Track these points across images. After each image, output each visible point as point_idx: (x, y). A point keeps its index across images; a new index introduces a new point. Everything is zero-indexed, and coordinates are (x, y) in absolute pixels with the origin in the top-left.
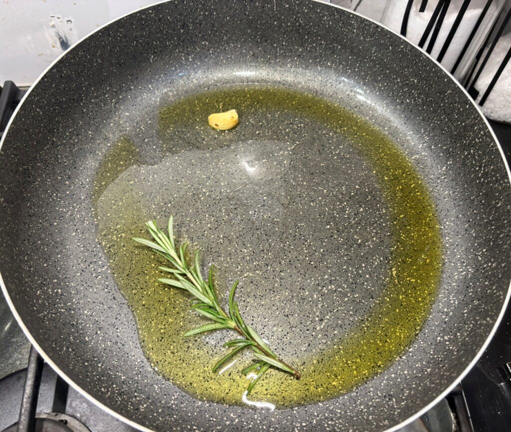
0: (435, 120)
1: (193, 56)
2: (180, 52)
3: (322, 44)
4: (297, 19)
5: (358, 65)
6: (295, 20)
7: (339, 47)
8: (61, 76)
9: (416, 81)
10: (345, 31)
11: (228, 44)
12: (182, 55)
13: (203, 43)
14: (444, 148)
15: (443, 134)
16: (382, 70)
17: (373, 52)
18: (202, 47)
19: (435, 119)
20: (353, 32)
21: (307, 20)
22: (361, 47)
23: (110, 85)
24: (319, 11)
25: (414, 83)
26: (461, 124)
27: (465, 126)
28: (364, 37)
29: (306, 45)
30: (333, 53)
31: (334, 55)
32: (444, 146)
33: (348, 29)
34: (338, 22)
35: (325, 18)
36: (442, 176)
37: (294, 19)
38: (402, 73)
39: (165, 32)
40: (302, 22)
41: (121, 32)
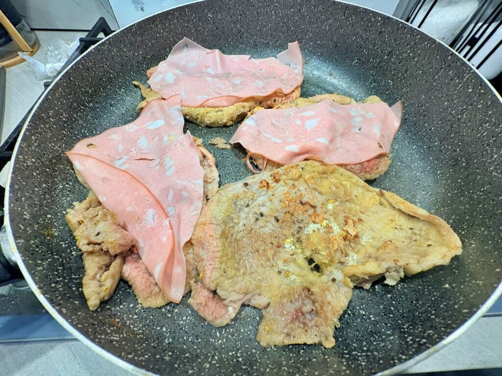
0: (428, 288)
1: (376, 85)
2: (372, 75)
3: (455, 151)
4: (464, 111)
5: (456, 192)
6: (462, 111)
7: (464, 164)
8: (300, 10)
9: (473, 246)
10: (487, 150)
11: (401, 97)
12: (371, 78)
13: (390, 81)
14: (392, 308)
15: (412, 302)
16: (466, 213)
17: (482, 189)
18: (387, 83)
19: (430, 288)
20: (493, 157)
21: (471, 117)
22: (479, 177)
23: (322, 53)
24: (490, 112)
25: (470, 246)
26: (432, 315)
27: (429, 319)
28: (495, 169)
29: (445, 143)
30: (453, 166)
31: (451, 169)
32: (394, 307)
33: (492, 150)
34: (493, 137)
35: (488, 124)
36: (350, 311)
37: (462, 109)
38: (476, 228)
39: (376, 48)
40: (464, 116)
41: (352, 19)
